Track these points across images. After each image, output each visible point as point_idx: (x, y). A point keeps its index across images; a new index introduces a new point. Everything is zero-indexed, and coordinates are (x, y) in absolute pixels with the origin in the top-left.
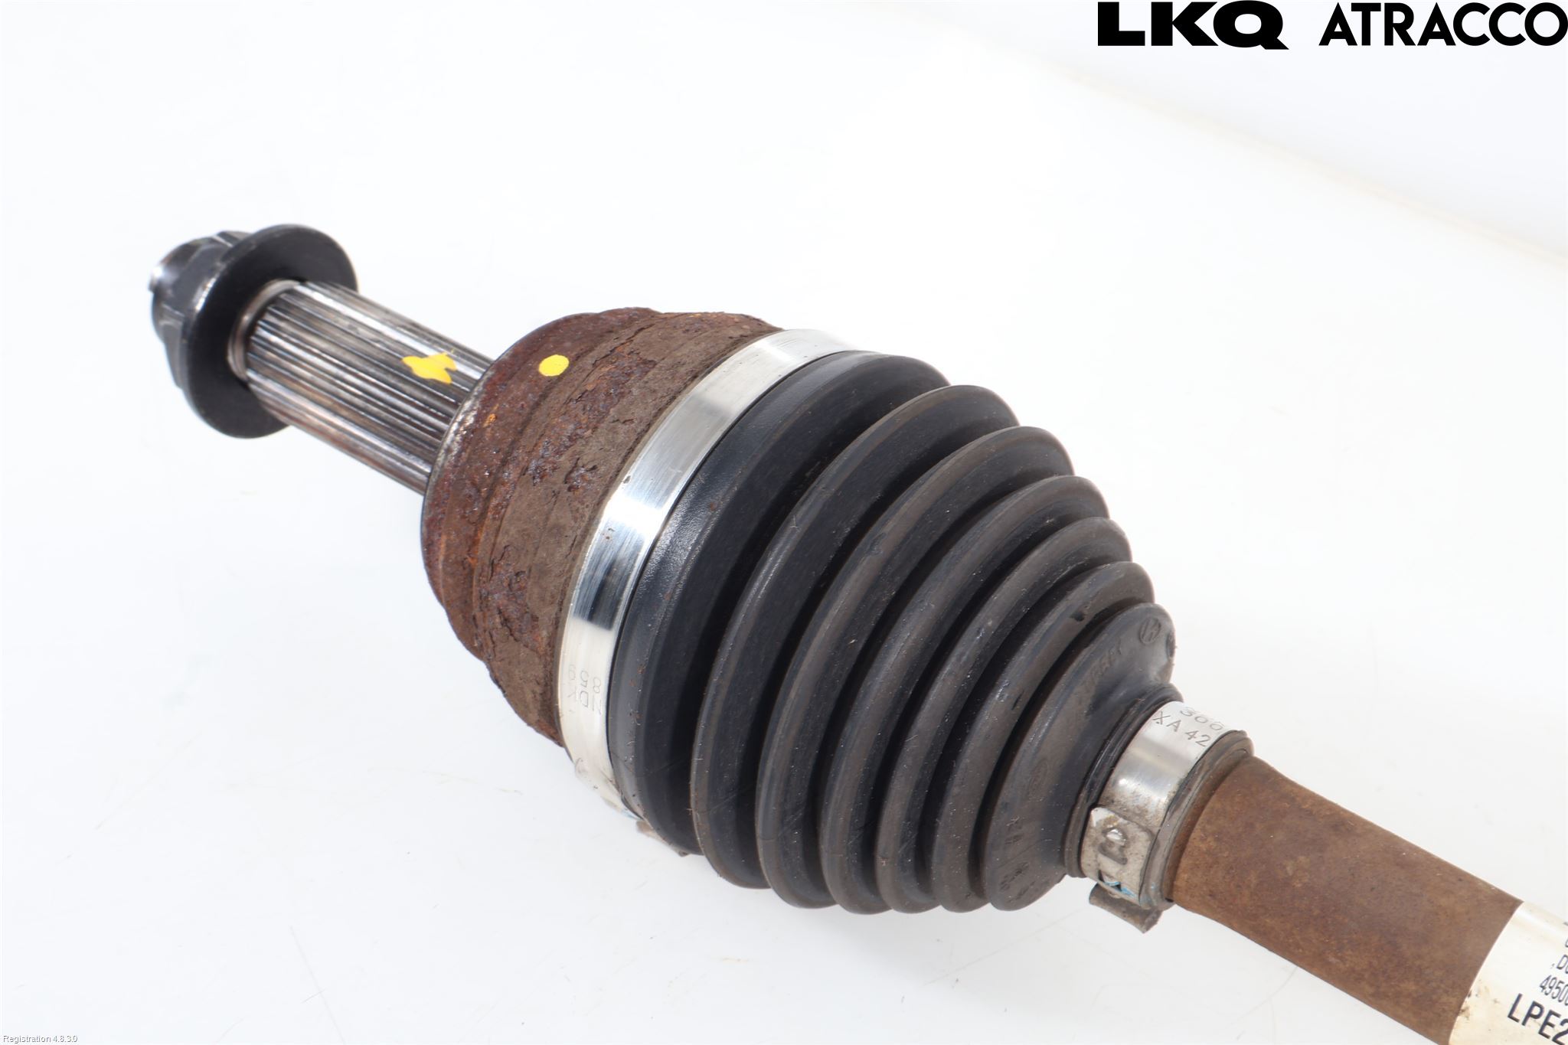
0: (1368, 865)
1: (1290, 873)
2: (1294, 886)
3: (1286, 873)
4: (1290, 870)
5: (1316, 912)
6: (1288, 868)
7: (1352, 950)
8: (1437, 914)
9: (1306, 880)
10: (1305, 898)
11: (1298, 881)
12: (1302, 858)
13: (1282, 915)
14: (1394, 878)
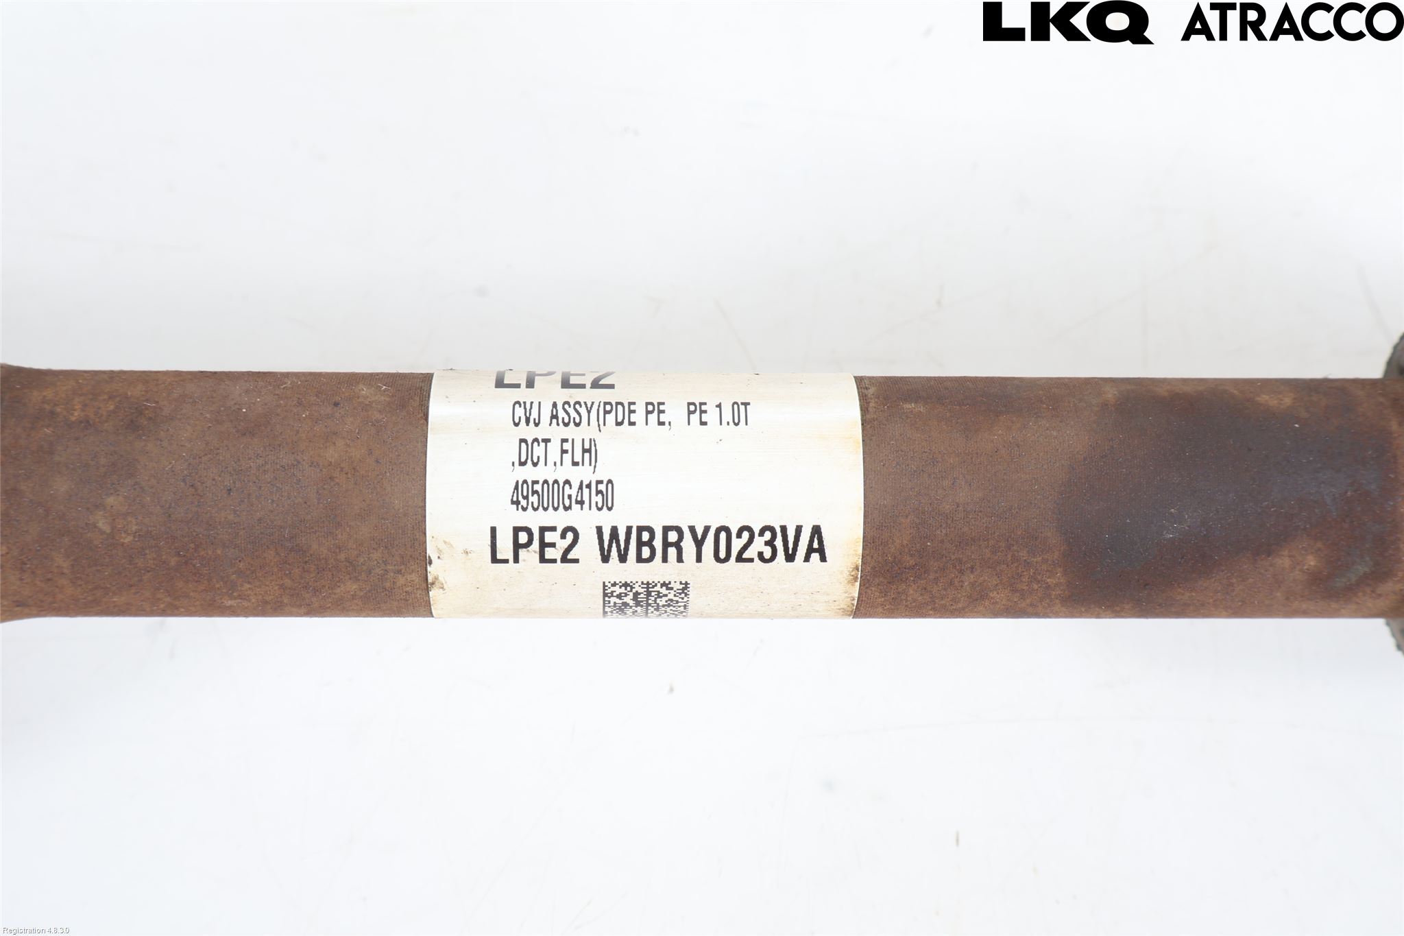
0: (205, 459)
1: (107, 529)
2: (123, 544)
3: (102, 532)
4: (103, 525)
5: (173, 561)
6: (100, 525)
7: (249, 583)
8: (331, 478)
9: (134, 528)
10: (147, 551)
11: (123, 535)
12: (110, 500)
13: (131, 586)
14: (250, 459)
